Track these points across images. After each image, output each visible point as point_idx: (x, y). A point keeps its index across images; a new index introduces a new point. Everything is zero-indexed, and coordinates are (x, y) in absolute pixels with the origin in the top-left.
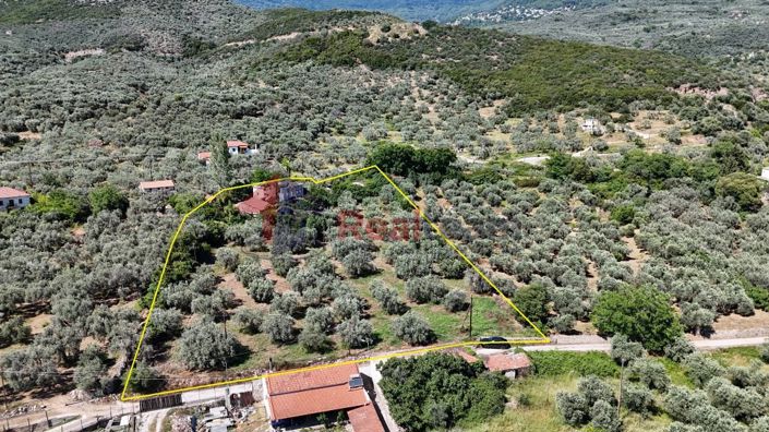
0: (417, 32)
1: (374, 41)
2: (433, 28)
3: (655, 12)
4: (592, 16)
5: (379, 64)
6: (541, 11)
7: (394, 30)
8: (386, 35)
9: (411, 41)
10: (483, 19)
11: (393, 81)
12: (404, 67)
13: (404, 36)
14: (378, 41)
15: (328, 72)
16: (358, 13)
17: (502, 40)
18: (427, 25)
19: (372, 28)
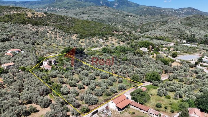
0: (43, 15)
1: (30, 17)
2: (47, 14)
3: (89, 12)
4: (75, 12)
5: (35, 24)
6: (58, 9)
7: (36, 14)
8: (34, 15)
9: (42, 18)
10: (42, 10)
11: (42, 29)
12: (43, 25)
13: (40, 16)
14: (32, 17)
15: (18, 26)
16: (19, 8)
17: (68, 19)
18: (46, 13)
19: (28, 13)
